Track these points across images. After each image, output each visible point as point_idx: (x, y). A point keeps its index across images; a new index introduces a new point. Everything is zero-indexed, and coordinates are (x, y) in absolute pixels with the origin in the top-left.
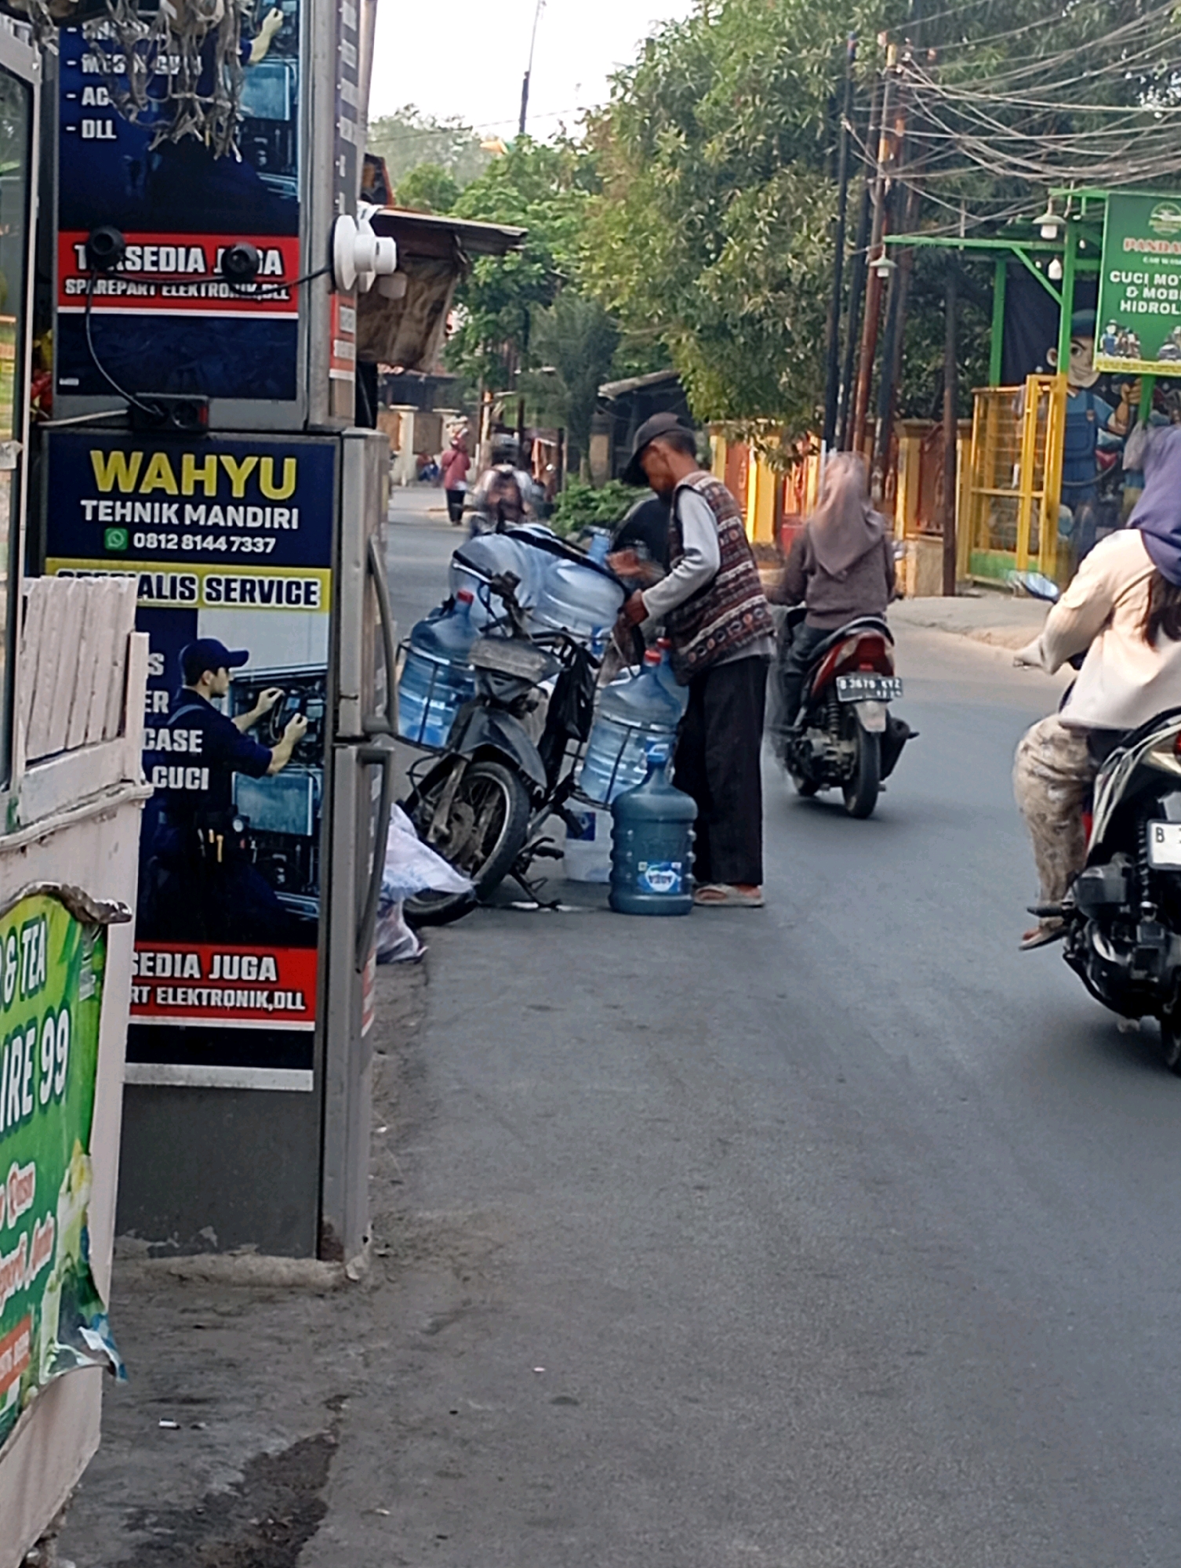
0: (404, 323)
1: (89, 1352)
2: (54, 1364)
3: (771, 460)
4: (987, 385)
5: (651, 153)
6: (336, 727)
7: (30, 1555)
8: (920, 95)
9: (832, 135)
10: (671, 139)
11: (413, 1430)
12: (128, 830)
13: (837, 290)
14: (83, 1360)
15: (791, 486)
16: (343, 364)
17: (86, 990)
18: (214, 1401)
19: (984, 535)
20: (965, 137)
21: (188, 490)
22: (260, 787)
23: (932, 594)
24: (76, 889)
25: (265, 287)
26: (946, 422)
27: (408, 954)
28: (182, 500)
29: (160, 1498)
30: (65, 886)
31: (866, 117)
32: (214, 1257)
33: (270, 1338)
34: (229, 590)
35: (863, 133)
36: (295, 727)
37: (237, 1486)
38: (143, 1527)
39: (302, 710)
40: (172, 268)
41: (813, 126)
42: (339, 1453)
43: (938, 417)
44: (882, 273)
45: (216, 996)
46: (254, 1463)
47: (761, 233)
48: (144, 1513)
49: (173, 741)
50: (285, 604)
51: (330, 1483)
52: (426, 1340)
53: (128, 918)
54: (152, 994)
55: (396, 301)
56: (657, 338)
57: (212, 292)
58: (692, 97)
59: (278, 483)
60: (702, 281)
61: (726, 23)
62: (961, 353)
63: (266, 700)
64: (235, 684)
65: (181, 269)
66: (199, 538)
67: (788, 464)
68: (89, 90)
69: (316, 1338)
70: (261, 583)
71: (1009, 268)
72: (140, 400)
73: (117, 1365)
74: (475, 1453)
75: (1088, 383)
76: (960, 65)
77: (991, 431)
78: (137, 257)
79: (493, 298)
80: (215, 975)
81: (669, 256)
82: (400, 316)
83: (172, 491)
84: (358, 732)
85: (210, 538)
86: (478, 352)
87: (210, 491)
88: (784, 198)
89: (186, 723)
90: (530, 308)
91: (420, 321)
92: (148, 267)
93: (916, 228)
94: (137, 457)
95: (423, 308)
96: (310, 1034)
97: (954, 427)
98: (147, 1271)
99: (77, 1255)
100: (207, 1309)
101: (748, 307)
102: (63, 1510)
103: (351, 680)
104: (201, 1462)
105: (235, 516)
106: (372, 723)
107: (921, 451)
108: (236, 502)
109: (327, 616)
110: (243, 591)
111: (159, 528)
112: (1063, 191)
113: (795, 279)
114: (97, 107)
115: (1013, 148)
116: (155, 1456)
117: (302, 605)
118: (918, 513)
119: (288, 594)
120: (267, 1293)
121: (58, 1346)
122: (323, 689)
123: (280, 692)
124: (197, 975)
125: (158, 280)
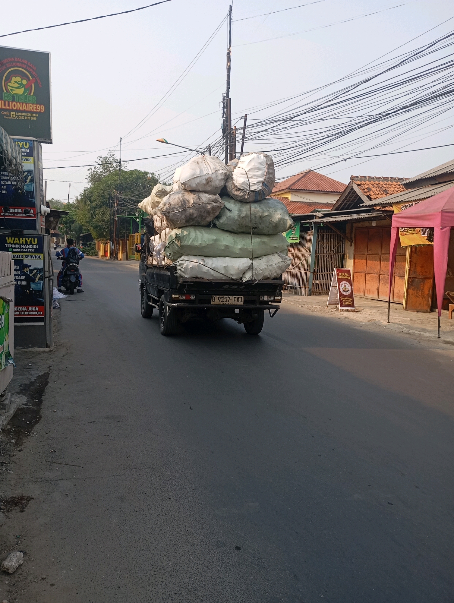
0: (53, 224)
1: (10, 363)
2: (4, 366)
3: (103, 244)
4: (130, 234)
5: (86, 204)
6: (45, 276)
7: (2, 393)
8: (120, 198)
9: (109, 202)
10: (88, 203)
11: (61, 370)
12: (13, 288)
13: (111, 222)
14: (9, 365)
15: (106, 247)
16: (43, 225)
17: (6, 312)
18: (32, 368)
19: (131, 253)
20: (126, 203)
21: (21, 243)
22: (34, 284)
23: (125, 260)
24: (4, 297)
25: (31, 215)
26: (126, 239)
27: (58, 307)
28: (20, 244)
29: (24, 383)
30: (2, 297)
31: (113, 200)
32: (31, 349)
33: (40, 359)
34: (28, 257)
35: (113, 202)
36: (39, 276)
37: (35, 380)
38: (21, 387)
39: (40, 273)
40: (17, 212)
41: (107, 201)
42: (50, 374)
43: (124, 238)
44: (116, 220)
45: (30, 313)
46: (38, 376)
47: (101, 215)
48: (22, 385)
49: (21, 278)
50: (36, 258)
51: (49, 378)
52: (62, 358)
53: (13, 301)
54: (20, 313)
55: (52, 221)
56: (88, 228)
57: (23, 215)
58: (91, 197)
59: (34, 242)
60: (93, 221)
61: (95, 188)
62: (127, 230)
63: (34, 272)
64: (30, 270)
65: (18, 212)
66: (23, 249)
67: (106, 244)
68: (2, 186)
69: (46, 359)
70: (33, 256)
71: (132, 220)
72: (14, 230)
73: (15, 365)
74: (70, 373)
75: (143, 234)
76: (125, 194)
77: (131, 240)
78: (11, 210)
79: (66, 223)
80: (29, 310)
81: (89, 218)
82: (52, 223)
83: (19, 243)
84: (48, 276)
85: (25, 249)
86: (64, 230)
87: (24, 243)
88: (103, 210)
89: (23, 275)
90: (71, 224)
91: (55, 224)
92: (13, 212)
93: (121, 214)
94: (13, 238)
95: (55, 222)
96: (44, 317)
97: (127, 239)
98: (21, 351)
99: (7, 350)
100: (31, 356)
101: (99, 224)
102: (8, 386)
103: (47, 269)
104: (30, 377)
105: (28, 246)
106: (50, 275)
107: (123, 242)
108: (28, 245)
109: (43, 260)
110: (30, 257)
111: (17, 248)
112: (139, 210)
113: (105, 221)
114: (4, 189)
115: (132, 204)
116: (23, 377)
117: (39, 259)
118: (123, 250)
119: (37, 257)
120: (39, 353)
121: (5, 363)
122: (43, 270)
123: (37, 271)
124: (26, 310)
125: (15, 213)
